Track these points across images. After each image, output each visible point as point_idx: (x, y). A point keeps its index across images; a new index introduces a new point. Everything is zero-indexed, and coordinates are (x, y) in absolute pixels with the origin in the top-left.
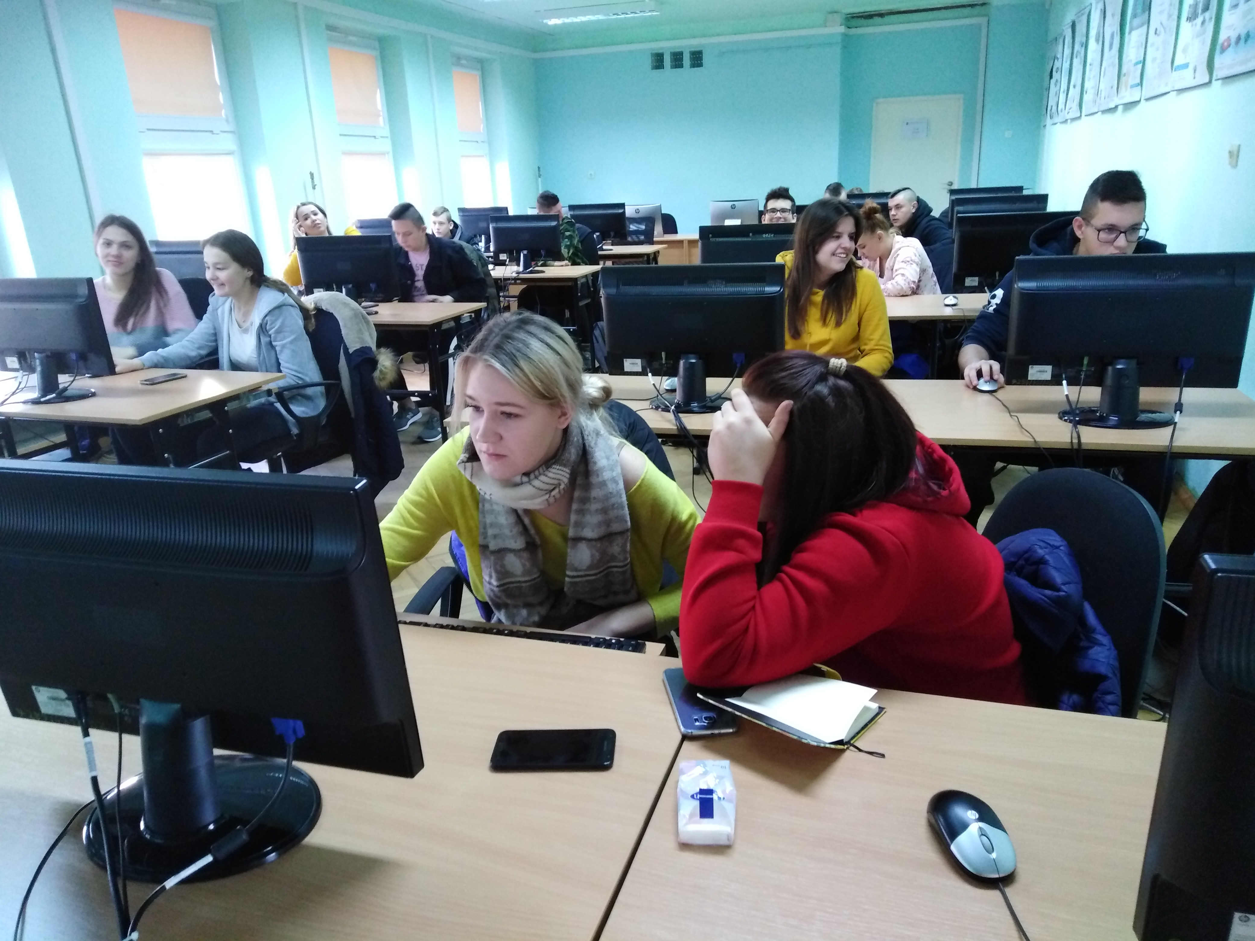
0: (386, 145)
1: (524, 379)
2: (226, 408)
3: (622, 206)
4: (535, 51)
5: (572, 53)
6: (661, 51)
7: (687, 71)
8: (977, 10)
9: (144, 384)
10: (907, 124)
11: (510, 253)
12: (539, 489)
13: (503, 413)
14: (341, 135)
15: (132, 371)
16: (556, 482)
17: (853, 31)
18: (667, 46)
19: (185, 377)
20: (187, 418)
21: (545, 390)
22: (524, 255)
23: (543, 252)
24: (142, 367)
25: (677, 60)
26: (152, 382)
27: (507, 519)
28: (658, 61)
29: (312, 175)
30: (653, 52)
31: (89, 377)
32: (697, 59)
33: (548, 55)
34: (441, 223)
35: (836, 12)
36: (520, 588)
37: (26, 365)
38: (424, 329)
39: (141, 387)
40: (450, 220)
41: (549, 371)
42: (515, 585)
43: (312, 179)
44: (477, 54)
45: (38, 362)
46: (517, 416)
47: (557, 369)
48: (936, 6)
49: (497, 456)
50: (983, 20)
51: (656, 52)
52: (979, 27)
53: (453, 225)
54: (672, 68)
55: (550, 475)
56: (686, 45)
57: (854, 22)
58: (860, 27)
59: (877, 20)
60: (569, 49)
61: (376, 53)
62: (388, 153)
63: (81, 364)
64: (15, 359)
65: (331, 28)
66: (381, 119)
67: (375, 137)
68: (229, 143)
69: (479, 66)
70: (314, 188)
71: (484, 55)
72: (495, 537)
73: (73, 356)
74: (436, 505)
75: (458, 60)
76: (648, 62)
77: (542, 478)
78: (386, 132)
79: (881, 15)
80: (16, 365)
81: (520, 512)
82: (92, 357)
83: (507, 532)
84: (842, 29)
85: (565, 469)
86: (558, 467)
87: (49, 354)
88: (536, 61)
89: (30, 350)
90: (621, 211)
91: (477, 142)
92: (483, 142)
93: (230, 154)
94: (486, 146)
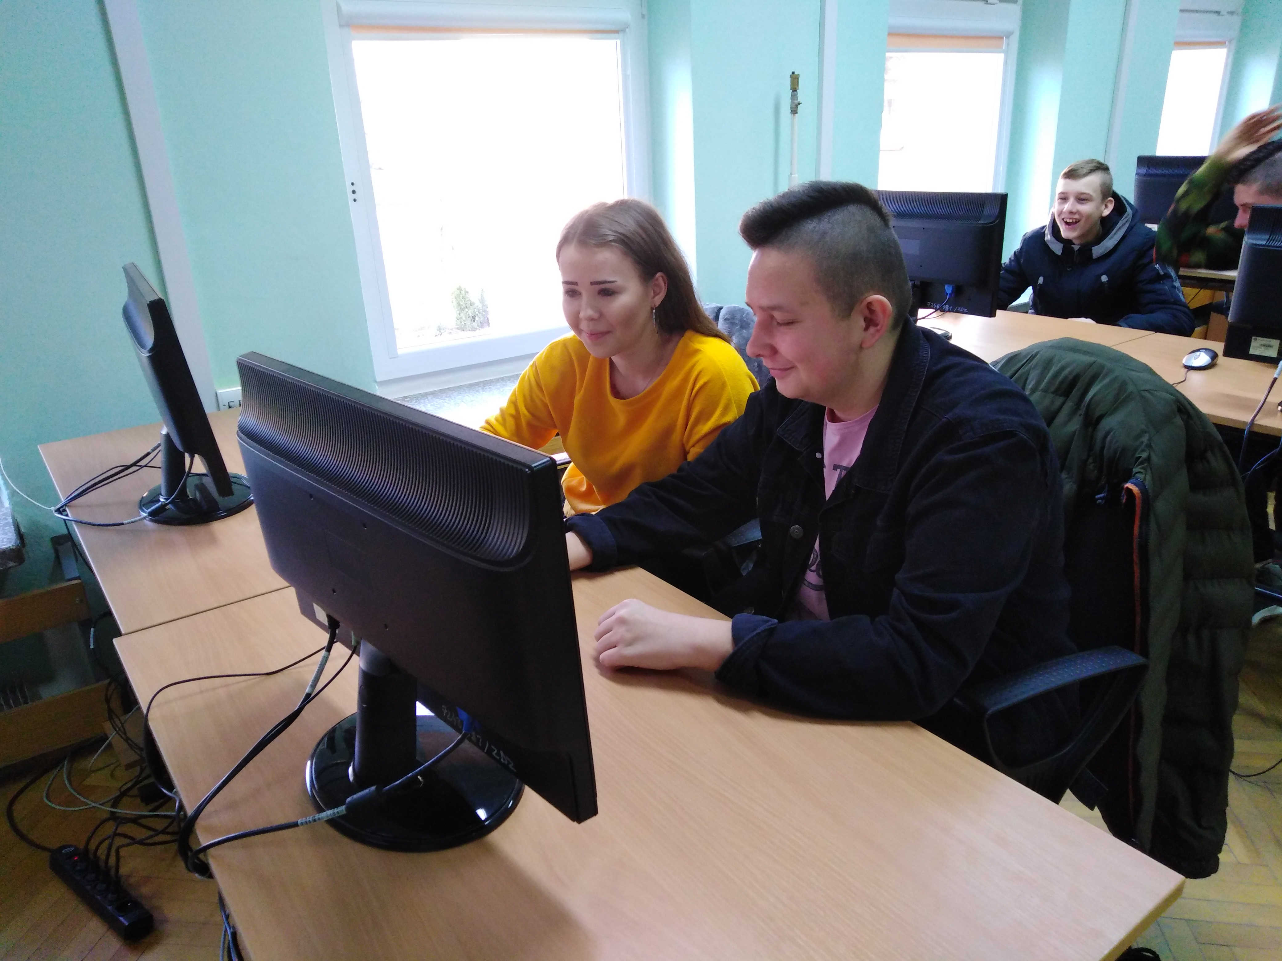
0: (1007, 18)
29: (795, 79)
34: (1081, 199)
40: (1108, 193)
43: (794, 90)
53: (1111, 207)
68: (620, 5)
70: (794, 111)
91: (1218, 13)
92: (1232, 13)
93: (616, 32)
94: (1236, 21)
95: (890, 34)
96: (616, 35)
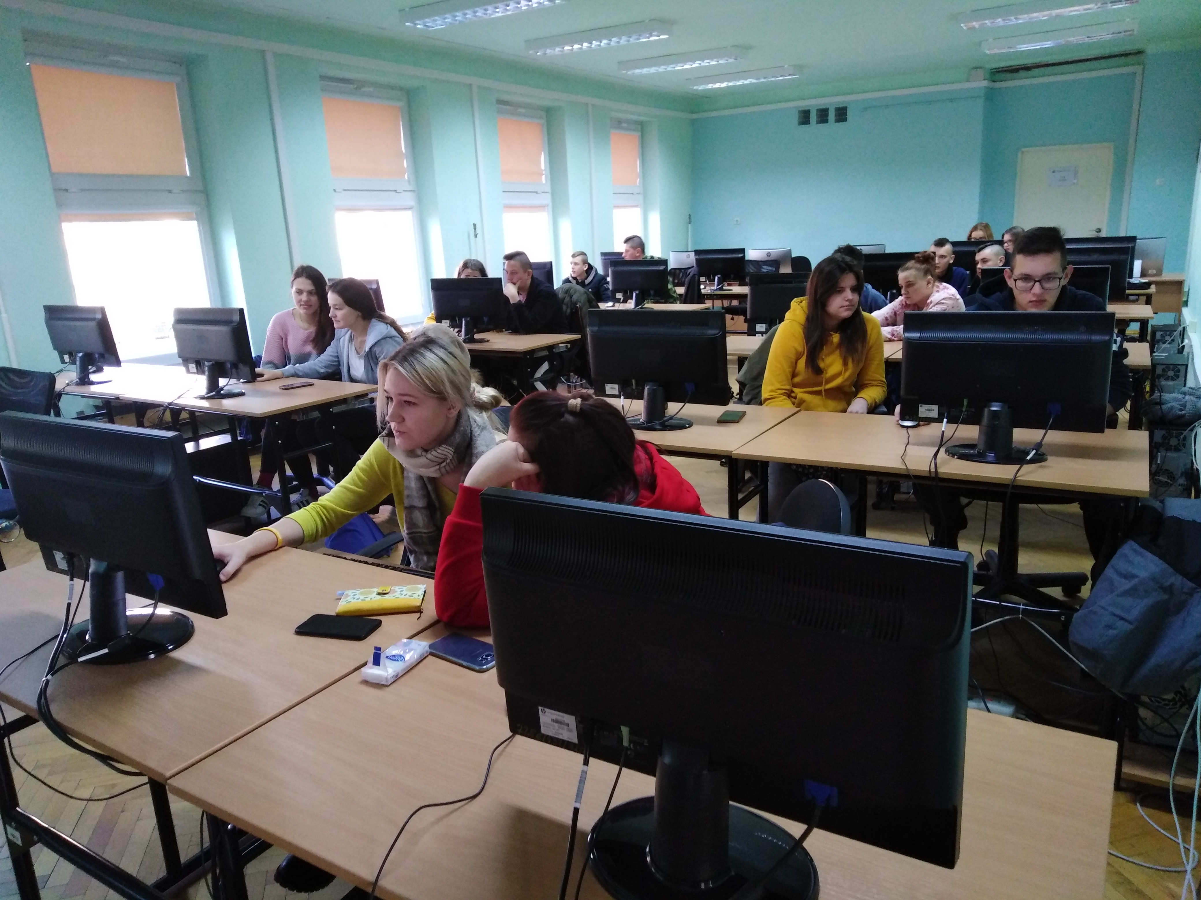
0: (546, 199)
1: (418, 377)
2: (331, 409)
3: (742, 251)
4: (692, 112)
5: (727, 112)
6: (807, 109)
7: (832, 126)
8: (1130, 59)
9: (283, 389)
10: (1054, 172)
11: (625, 293)
12: (430, 460)
13: (405, 401)
14: (504, 191)
15: (276, 379)
16: (444, 457)
17: (998, 85)
18: (813, 104)
19: (313, 385)
20: (303, 416)
21: (432, 386)
22: (636, 294)
23: (652, 292)
24: (281, 377)
25: (823, 116)
26: (287, 388)
27: (415, 484)
28: (805, 117)
29: (475, 225)
30: (800, 109)
31: (243, 383)
32: (842, 114)
33: (705, 115)
34: (576, 264)
35: (981, 68)
36: (421, 537)
37: (200, 370)
38: (518, 355)
39: (279, 390)
40: (585, 262)
41: (438, 375)
42: (419, 534)
43: (475, 229)
44: (634, 117)
45: (206, 368)
46: (414, 404)
47: (443, 373)
48: (1084, 58)
49: (401, 433)
50: (1139, 69)
51: (802, 109)
52: (1134, 74)
54: (817, 123)
55: (439, 451)
56: (832, 102)
57: (998, 77)
58: (1005, 80)
59: (1022, 73)
60: (724, 109)
61: (543, 121)
62: (547, 206)
63: (234, 370)
64: (194, 366)
65: (500, 102)
66: (544, 177)
67: (536, 192)
68: (409, 200)
69: (639, 127)
70: (476, 236)
71: (642, 118)
72: (408, 496)
73: (229, 366)
74: (376, 472)
75: (618, 124)
76: (795, 119)
77: (434, 453)
78: (548, 188)
79: (1027, 68)
80: (195, 371)
81: (425, 479)
82: (241, 366)
83: (415, 494)
84: (985, 83)
85: (450, 448)
86: (445, 446)
87: (214, 363)
88: (693, 122)
89: (203, 359)
90: (740, 255)
91: (633, 194)
92: (638, 194)
93: (409, 209)
94: (641, 197)
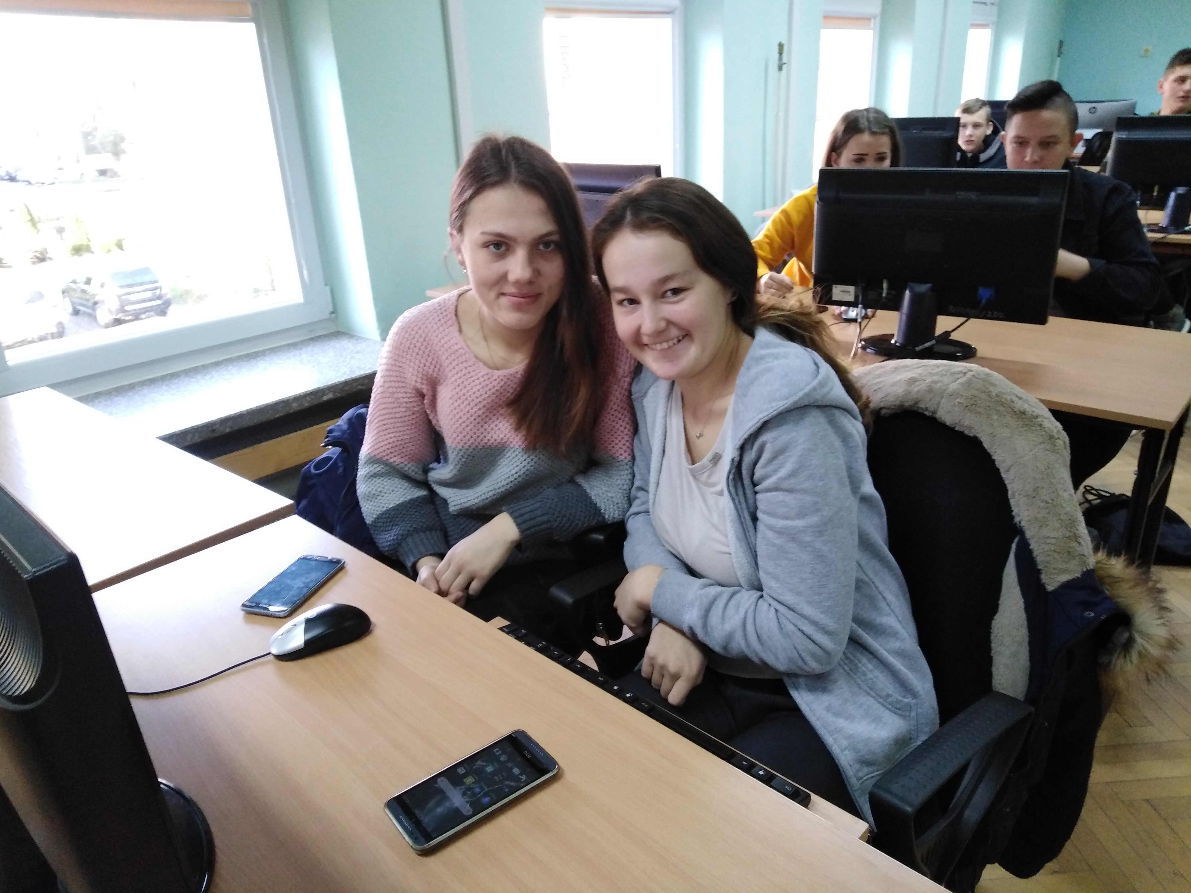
29: (781, 46)
34: (975, 126)
43: (781, 53)
53: (991, 129)
62: (875, 17)
70: (780, 69)
91: (985, 3)
92: (992, 4)
93: (669, 13)
94: (995, 10)
95: (826, 17)
96: (668, 15)
